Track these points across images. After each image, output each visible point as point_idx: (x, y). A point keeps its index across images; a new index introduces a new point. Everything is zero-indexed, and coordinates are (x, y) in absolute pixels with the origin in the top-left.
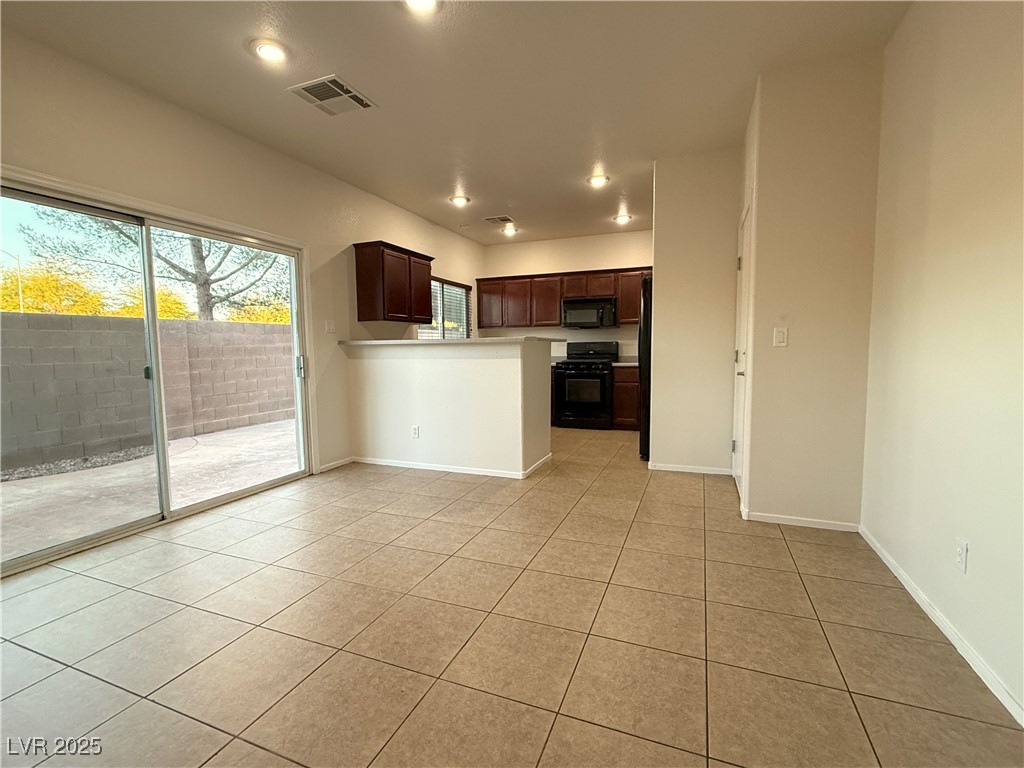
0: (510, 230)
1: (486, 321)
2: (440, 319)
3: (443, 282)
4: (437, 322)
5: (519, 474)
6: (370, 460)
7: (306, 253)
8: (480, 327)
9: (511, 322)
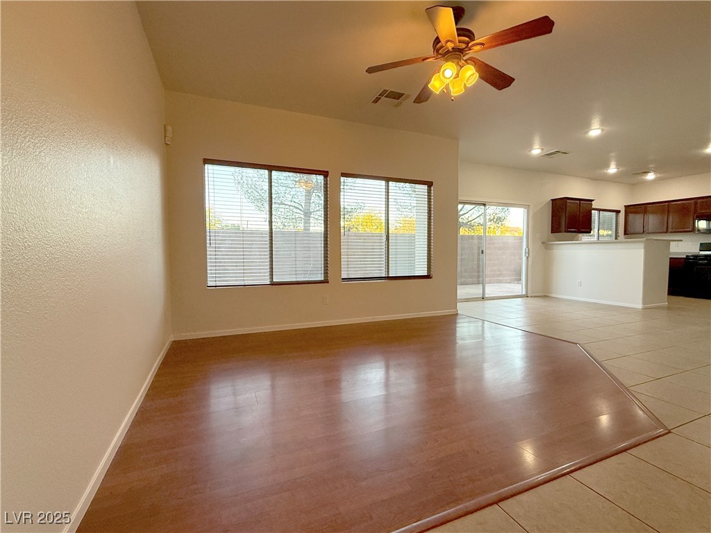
0: (651, 176)
1: (630, 230)
2: (596, 230)
3: (599, 210)
4: (595, 231)
5: (640, 306)
6: (553, 295)
7: (531, 207)
8: (625, 233)
9: (650, 230)
